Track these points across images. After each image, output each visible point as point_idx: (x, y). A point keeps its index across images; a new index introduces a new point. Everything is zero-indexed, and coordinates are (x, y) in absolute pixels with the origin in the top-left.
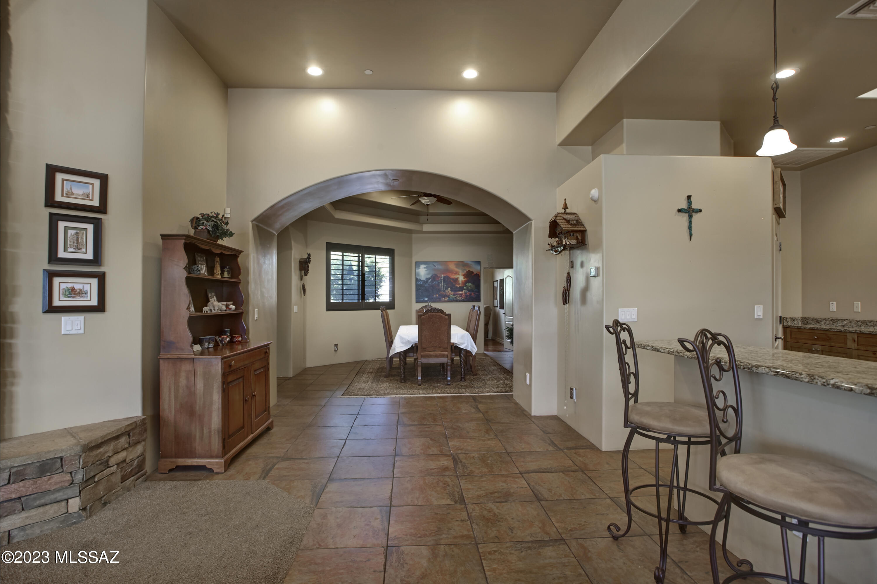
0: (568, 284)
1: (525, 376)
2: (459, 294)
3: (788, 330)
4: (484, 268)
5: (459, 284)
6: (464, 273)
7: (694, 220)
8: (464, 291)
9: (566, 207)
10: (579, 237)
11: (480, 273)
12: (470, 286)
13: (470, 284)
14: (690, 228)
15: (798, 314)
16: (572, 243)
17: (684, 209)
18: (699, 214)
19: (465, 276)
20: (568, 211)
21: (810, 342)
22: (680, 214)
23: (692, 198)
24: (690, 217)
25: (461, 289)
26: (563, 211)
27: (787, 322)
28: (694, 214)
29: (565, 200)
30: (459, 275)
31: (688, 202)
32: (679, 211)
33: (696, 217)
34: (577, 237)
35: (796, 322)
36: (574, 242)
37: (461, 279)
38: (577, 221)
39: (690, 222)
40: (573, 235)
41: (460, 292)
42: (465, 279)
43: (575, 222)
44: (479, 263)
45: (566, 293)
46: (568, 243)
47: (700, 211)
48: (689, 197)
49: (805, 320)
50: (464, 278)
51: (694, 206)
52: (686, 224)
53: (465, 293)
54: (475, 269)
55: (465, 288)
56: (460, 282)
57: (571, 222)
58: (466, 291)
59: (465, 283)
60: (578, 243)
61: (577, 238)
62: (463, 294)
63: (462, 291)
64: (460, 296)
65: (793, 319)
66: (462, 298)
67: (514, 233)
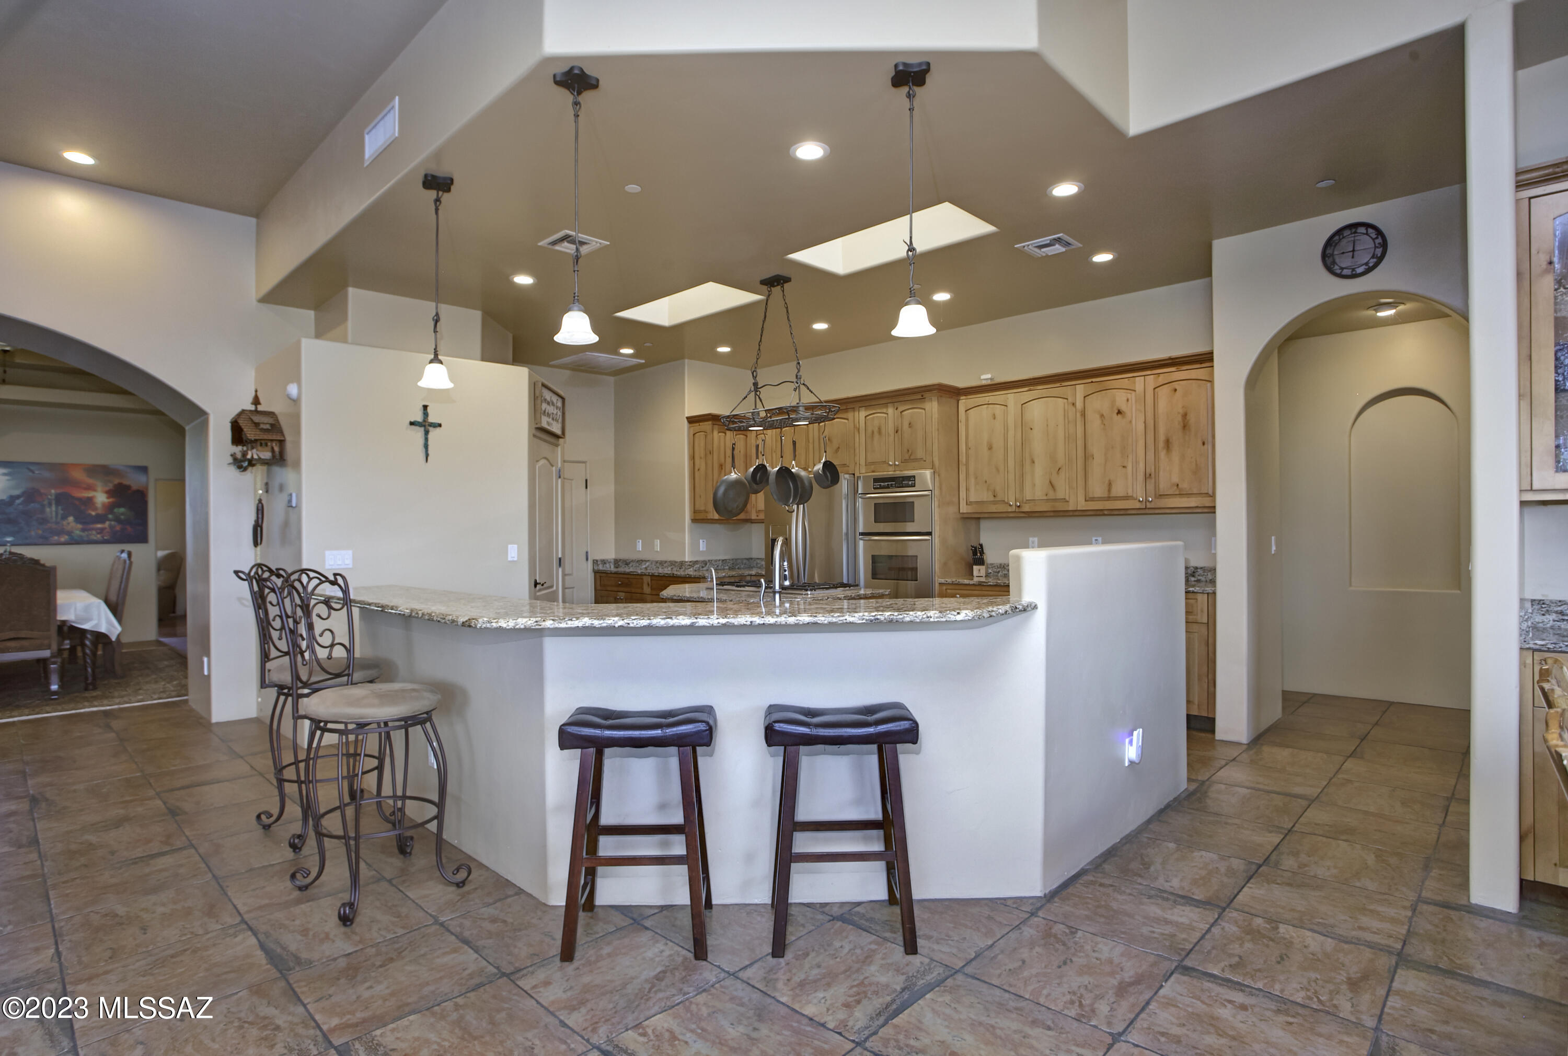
0: (260, 516)
1: (202, 662)
2: (96, 529)
3: (598, 575)
4: (156, 480)
5: (95, 509)
6: (107, 489)
7: (430, 436)
8: (107, 523)
9: (256, 401)
10: (277, 449)
11: (147, 488)
12: (122, 514)
13: (122, 510)
14: (426, 446)
15: (610, 555)
16: (262, 457)
17: (419, 422)
18: (438, 429)
19: (110, 493)
20: (260, 408)
21: (615, 589)
22: (413, 427)
23: (428, 408)
24: (427, 433)
25: (101, 519)
26: (253, 408)
27: (598, 565)
28: (431, 429)
29: (256, 391)
30: (95, 490)
31: (424, 414)
32: (412, 424)
33: (434, 433)
34: (272, 448)
35: (608, 565)
36: (266, 455)
37: (101, 498)
38: (272, 425)
39: (426, 439)
40: (266, 445)
41: (99, 526)
42: (111, 500)
43: (268, 427)
44: (144, 469)
45: (257, 530)
46: (255, 457)
47: (440, 425)
48: (425, 407)
49: (617, 562)
50: (108, 498)
51: (431, 419)
52: (421, 441)
53: (110, 526)
54: (135, 481)
55: (110, 516)
56: (99, 505)
57: (262, 426)
58: (113, 523)
59: (110, 508)
60: (274, 456)
61: (273, 451)
62: (105, 528)
63: (103, 522)
64: (98, 533)
65: (604, 562)
66: (103, 537)
67: (187, 428)
